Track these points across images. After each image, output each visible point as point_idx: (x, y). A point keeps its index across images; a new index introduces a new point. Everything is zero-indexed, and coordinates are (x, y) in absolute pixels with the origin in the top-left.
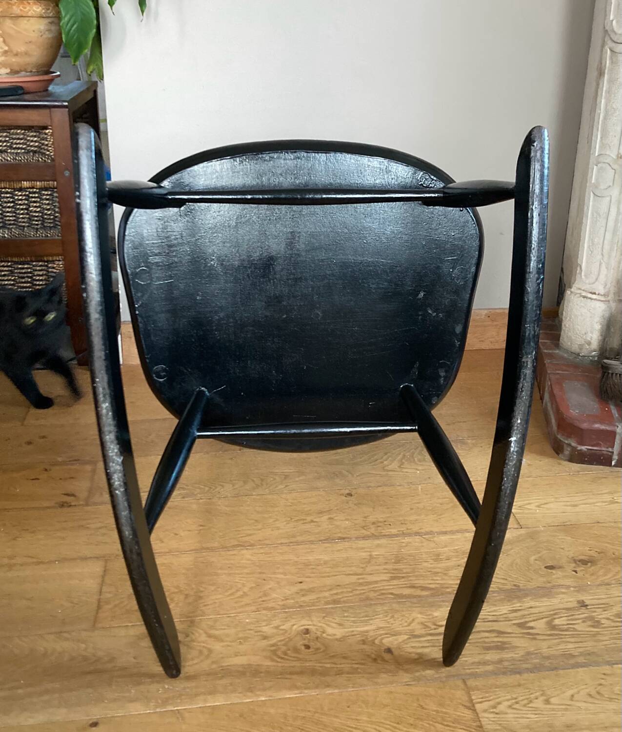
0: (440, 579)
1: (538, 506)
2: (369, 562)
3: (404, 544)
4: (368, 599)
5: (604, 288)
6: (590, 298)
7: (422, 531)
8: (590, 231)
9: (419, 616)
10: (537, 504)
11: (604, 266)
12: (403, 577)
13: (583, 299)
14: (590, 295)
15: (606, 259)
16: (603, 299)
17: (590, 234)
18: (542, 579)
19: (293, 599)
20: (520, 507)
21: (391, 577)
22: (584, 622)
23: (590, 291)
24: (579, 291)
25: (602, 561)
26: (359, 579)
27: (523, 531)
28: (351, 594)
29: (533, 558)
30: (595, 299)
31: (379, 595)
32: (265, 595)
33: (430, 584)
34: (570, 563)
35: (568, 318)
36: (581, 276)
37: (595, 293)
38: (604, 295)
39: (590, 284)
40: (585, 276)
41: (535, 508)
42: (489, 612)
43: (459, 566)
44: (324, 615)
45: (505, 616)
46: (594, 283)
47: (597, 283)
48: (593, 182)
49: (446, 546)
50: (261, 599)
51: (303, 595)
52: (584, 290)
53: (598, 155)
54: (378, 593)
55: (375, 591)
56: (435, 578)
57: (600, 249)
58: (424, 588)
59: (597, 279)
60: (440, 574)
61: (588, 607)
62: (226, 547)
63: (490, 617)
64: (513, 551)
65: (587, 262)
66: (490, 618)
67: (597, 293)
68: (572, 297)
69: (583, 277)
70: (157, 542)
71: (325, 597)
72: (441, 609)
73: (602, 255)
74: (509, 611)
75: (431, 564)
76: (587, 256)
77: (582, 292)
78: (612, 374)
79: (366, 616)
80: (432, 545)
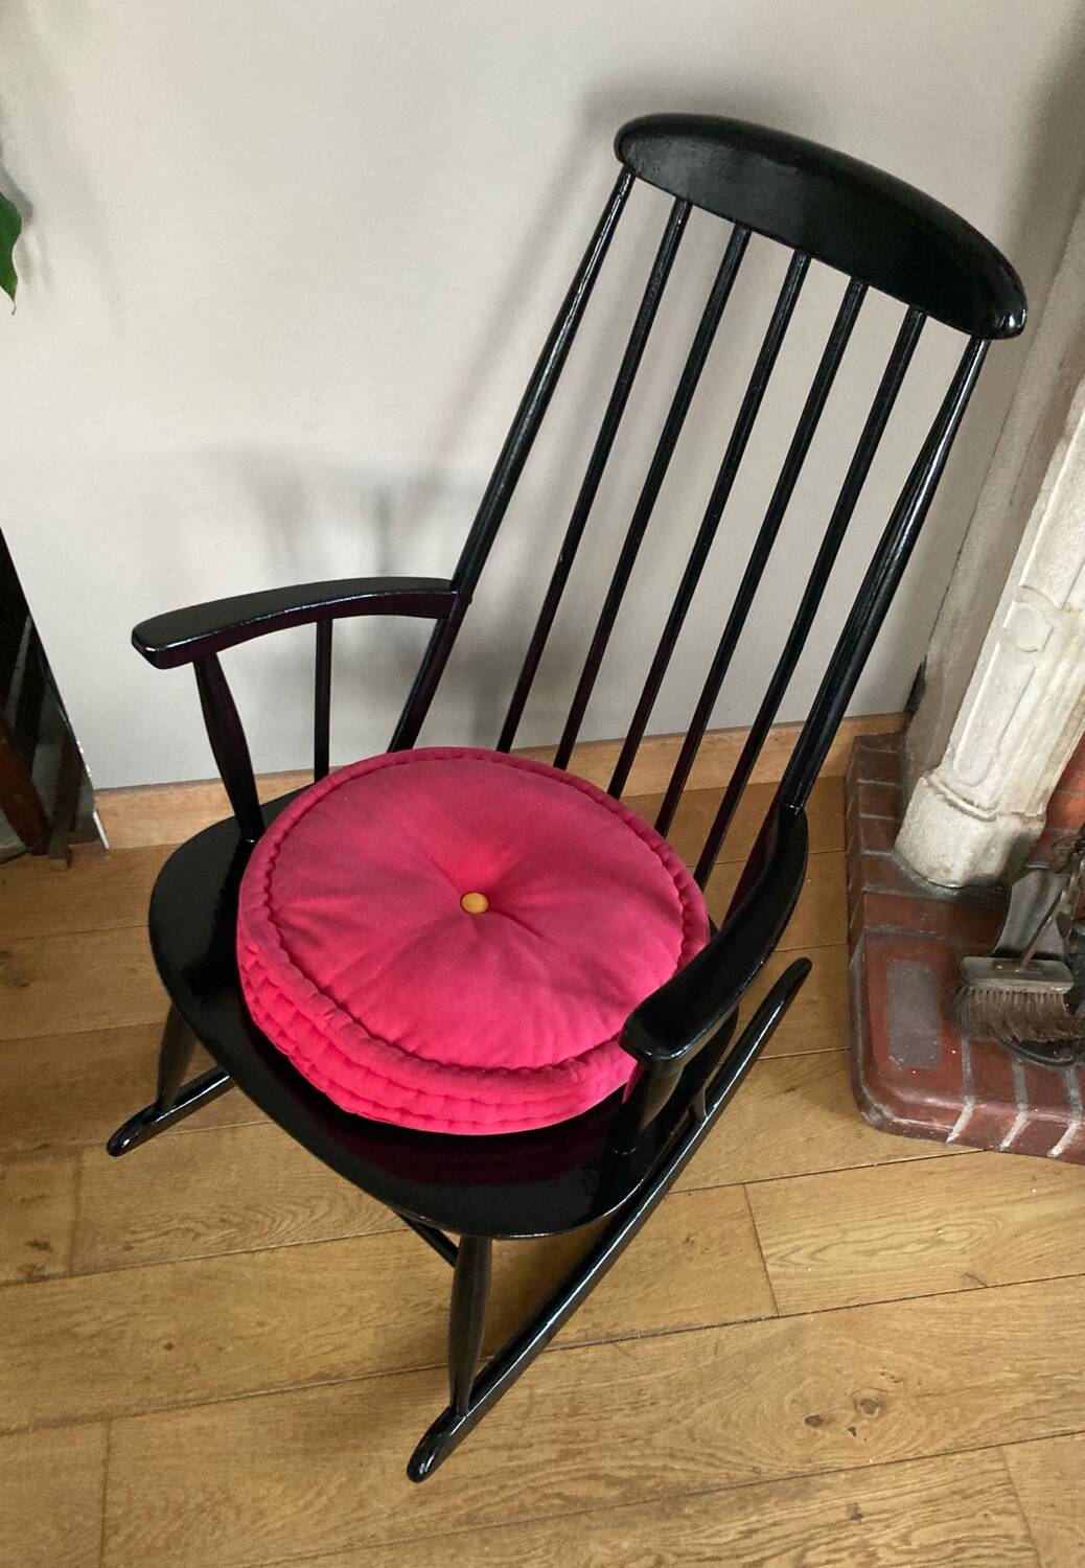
0: (637, 1453)
1: (812, 1256)
2: (527, 1414)
3: (586, 1366)
4: (523, 1509)
5: (991, 798)
6: (963, 811)
7: (619, 1330)
8: (982, 702)
9: (601, 1549)
10: (811, 1250)
11: (996, 769)
12: (580, 1452)
13: (948, 807)
14: (961, 803)
15: (1002, 758)
16: (985, 815)
17: (981, 707)
18: (797, 1452)
19: (406, 1512)
20: (782, 1258)
21: (562, 1451)
22: (852, 1555)
23: (965, 796)
24: (942, 788)
25: (899, 1402)
26: (510, 1459)
27: (780, 1326)
28: (497, 1499)
29: (788, 1398)
30: (970, 814)
31: (540, 1500)
32: (362, 1505)
33: (623, 1468)
34: (846, 1408)
35: (917, 819)
36: (951, 765)
37: (971, 803)
38: (989, 809)
39: (965, 784)
40: (961, 767)
41: (807, 1262)
42: (708, 1537)
43: (670, 1420)
44: (452, 1551)
45: (732, 1545)
46: (973, 786)
47: (978, 788)
48: (1005, 626)
49: (653, 1370)
50: (355, 1515)
51: (422, 1503)
52: (953, 791)
53: (1025, 587)
54: (539, 1495)
55: (534, 1490)
56: (631, 1454)
57: (994, 740)
58: (611, 1482)
59: (980, 782)
60: (638, 1442)
61: (862, 1520)
62: (299, 1382)
63: (708, 1549)
64: (760, 1376)
65: (967, 749)
66: (709, 1551)
67: (976, 803)
68: (930, 793)
69: (955, 767)
70: (188, 1370)
71: (457, 1508)
72: (634, 1532)
73: (998, 747)
74: (741, 1532)
75: (627, 1416)
76: (970, 737)
77: (948, 792)
78: (974, 991)
79: (518, 1553)
80: (632, 1366)
